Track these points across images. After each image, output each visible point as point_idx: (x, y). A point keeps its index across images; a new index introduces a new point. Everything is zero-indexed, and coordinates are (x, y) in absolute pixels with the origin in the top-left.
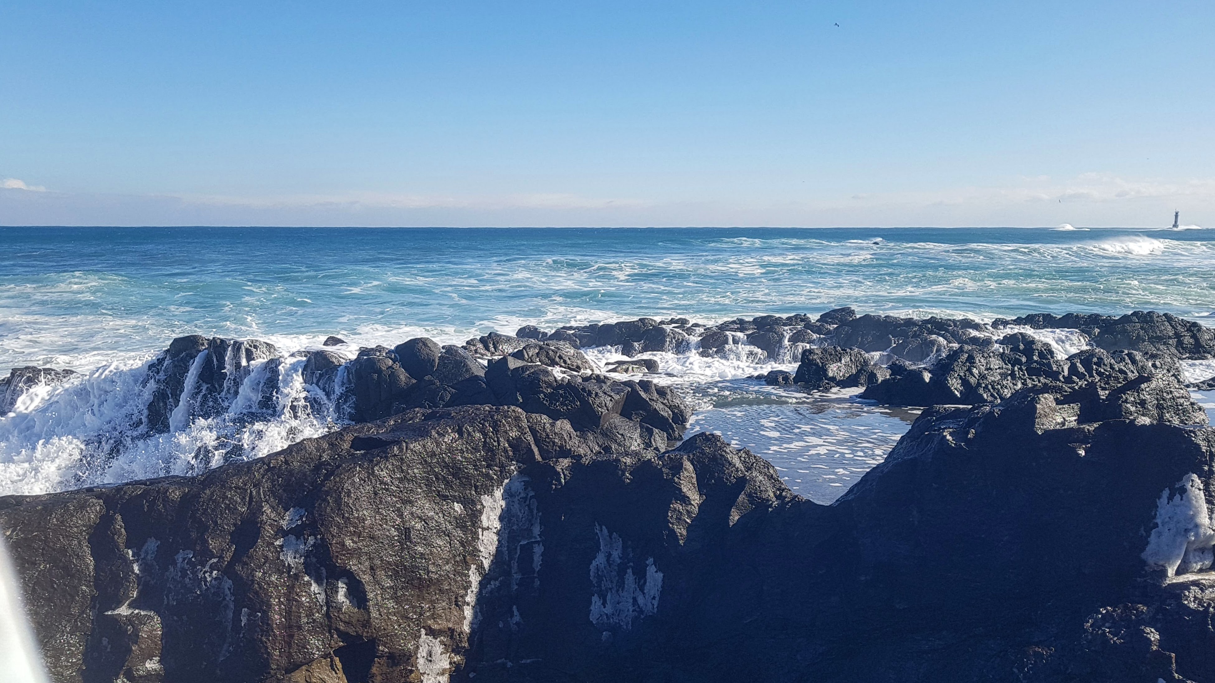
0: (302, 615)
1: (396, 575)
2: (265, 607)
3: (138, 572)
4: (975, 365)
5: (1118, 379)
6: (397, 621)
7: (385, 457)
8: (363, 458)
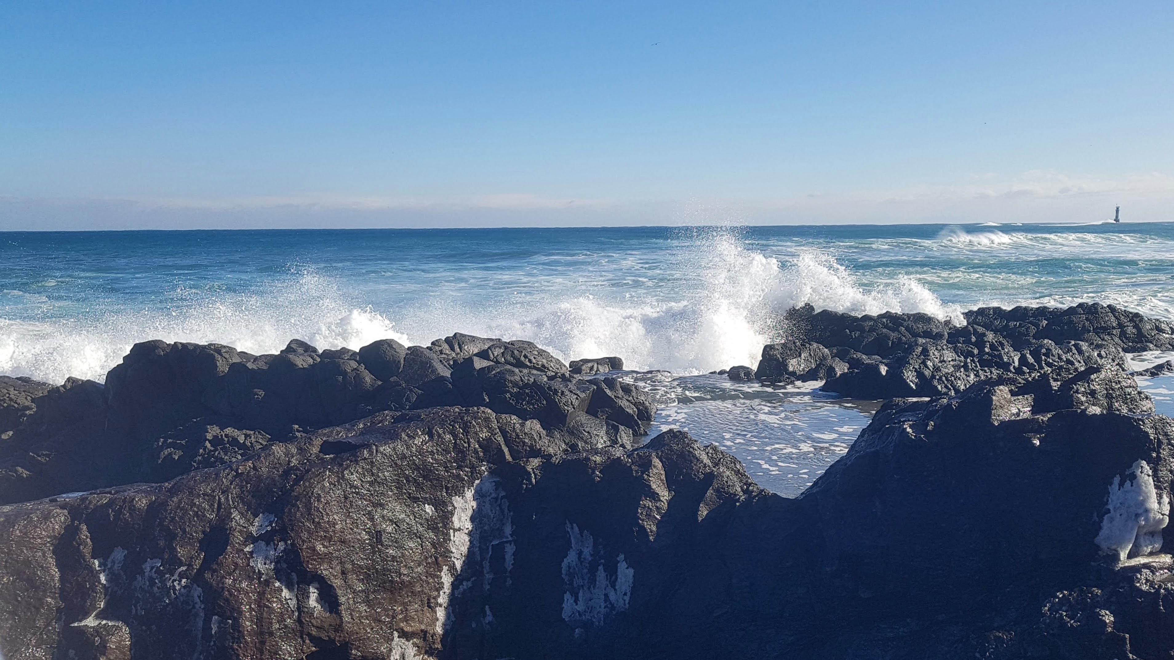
0: (274, 621)
1: (367, 579)
2: (235, 614)
3: (104, 582)
4: (929, 358)
5: (1069, 370)
6: (370, 625)
7: (355, 460)
8: (333, 462)
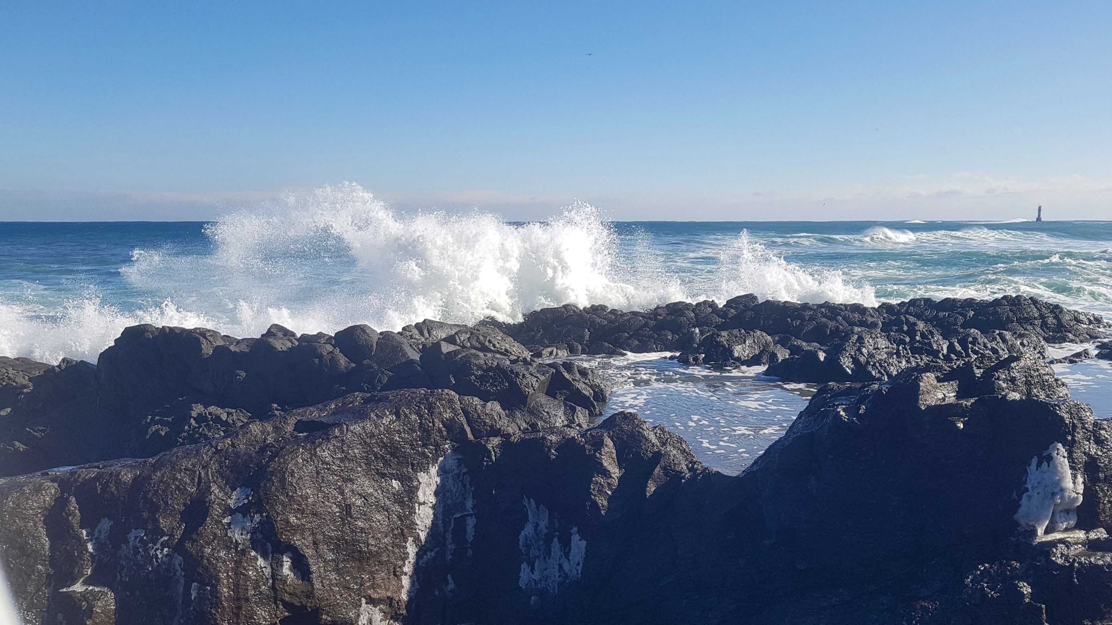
0: (249, 587)
1: (337, 548)
2: (214, 581)
3: (92, 551)
4: (864, 345)
5: (991, 358)
6: (339, 592)
7: (327, 438)
8: (306, 440)
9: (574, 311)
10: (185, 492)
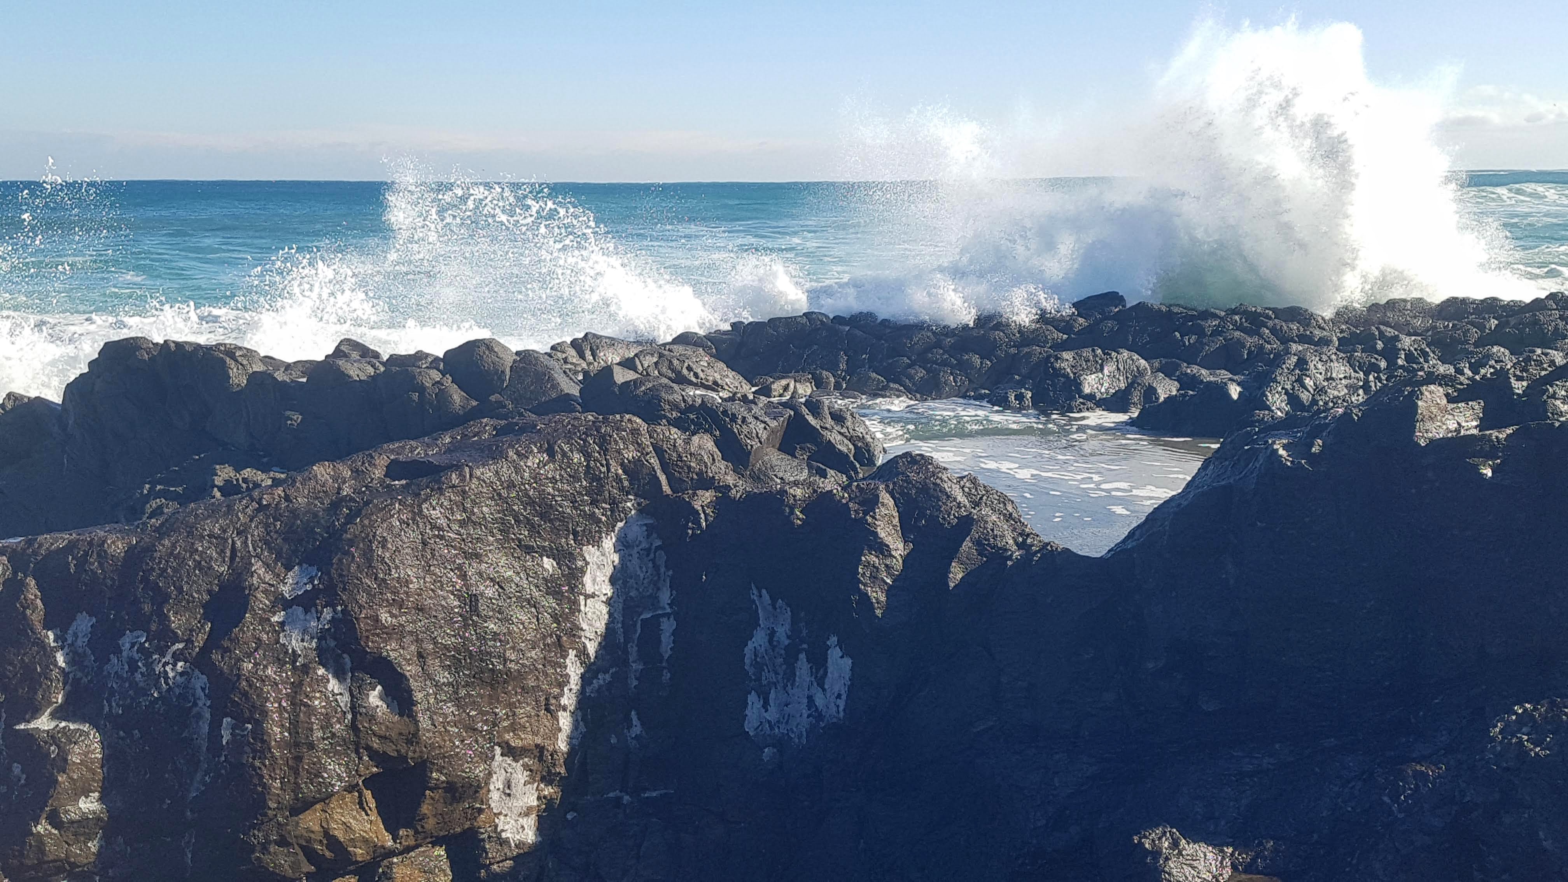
0: (315, 727)
1: (456, 666)
2: (257, 715)
3: (63, 665)
4: (1308, 373)
5: (1542, 364)
6: (459, 735)
7: (439, 488)
8: (406, 491)
9: (822, 321)
10: (209, 572)
